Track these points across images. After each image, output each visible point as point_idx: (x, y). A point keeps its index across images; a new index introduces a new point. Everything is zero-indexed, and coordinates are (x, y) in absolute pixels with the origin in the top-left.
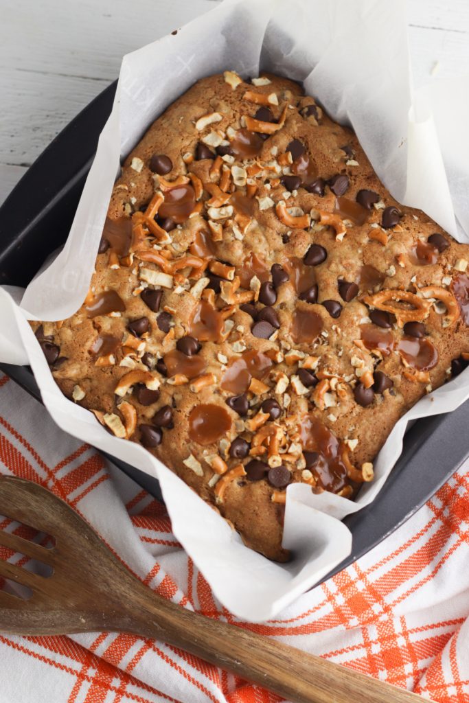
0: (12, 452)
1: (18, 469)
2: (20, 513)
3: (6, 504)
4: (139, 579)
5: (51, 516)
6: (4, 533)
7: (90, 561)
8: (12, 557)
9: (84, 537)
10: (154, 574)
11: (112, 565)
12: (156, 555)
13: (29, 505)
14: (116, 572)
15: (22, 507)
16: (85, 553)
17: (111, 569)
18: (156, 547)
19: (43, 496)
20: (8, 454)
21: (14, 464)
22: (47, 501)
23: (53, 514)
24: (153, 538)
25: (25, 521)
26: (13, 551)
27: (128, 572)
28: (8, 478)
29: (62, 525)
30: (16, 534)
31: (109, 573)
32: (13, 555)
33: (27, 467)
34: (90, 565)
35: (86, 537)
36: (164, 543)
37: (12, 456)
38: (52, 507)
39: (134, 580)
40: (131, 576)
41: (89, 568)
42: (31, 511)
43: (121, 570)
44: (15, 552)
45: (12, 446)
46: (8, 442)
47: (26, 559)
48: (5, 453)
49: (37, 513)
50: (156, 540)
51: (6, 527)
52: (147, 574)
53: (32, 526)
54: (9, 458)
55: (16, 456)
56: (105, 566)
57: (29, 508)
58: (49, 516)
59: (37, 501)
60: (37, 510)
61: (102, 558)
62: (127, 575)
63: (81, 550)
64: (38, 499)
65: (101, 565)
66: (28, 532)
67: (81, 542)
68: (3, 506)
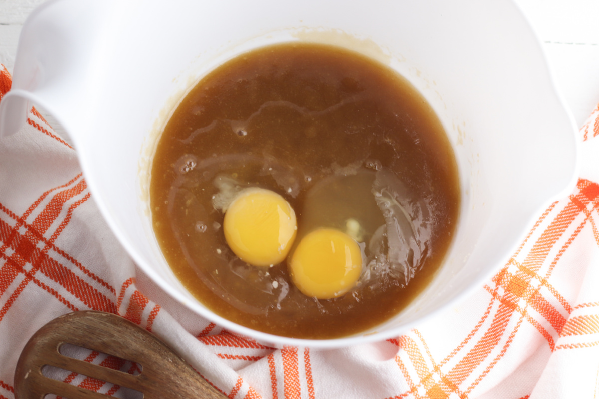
0: (89, 290)
1: (97, 306)
2: (105, 344)
3: (90, 338)
4: (225, 394)
5: (134, 344)
6: (92, 366)
7: (176, 383)
8: (101, 388)
9: (168, 360)
10: (238, 387)
11: (199, 384)
12: (237, 369)
13: (112, 336)
14: (202, 390)
15: (106, 339)
16: (171, 375)
17: (198, 388)
18: (237, 362)
19: (125, 326)
20: (86, 292)
21: (92, 301)
22: (129, 331)
23: (136, 342)
24: (234, 355)
25: (110, 352)
26: (101, 382)
27: (214, 389)
28: (88, 313)
29: (146, 351)
30: (102, 365)
31: (196, 392)
32: (101, 386)
33: (106, 301)
34: (177, 387)
35: (170, 360)
36: (245, 359)
37: (90, 294)
38: (134, 336)
39: (220, 396)
40: (218, 392)
41: (176, 389)
42: (114, 342)
43: (207, 388)
44: (104, 383)
45: (87, 285)
46: (83, 281)
47: (116, 388)
48: (83, 292)
49: (121, 343)
50: (237, 356)
51: (92, 361)
52: (231, 389)
53: (118, 355)
54: (87, 296)
55: (93, 293)
56: (192, 385)
57: (113, 339)
58: (133, 343)
59: (119, 331)
60: (120, 340)
61: (188, 378)
62: (214, 391)
63: (167, 373)
64: (120, 329)
65: (188, 385)
66: (115, 362)
67: (166, 365)
68: (88, 340)
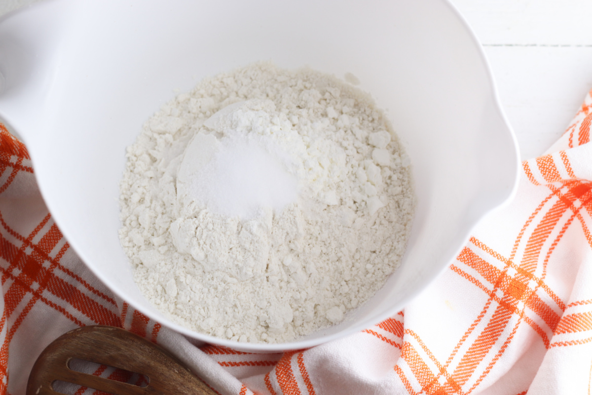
2: (112, 358)
3: (98, 352)
5: (141, 357)
6: (101, 379)
9: (174, 371)
12: (241, 378)
13: (119, 349)
15: (113, 353)
16: (178, 386)
18: (240, 369)
19: (131, 340)
20: (92, 308)
21: (98, 317)
22: (135, 344)
23: (142, 354)
25: (117, 365)
28: (95, 328)
29: (152, 363)
30: (111, 379)
33: (112, 316)
35: (176, 371)
36: (248, 364)
37: (96, 310)
38: (140, 349)
42: (121, 355)
45: (93, 301)
46: (88, 298)
48: (89, 309)
49: (128, 356)
50: (240, 363)
51: (100, 374)
53: (125, 368)
54: (93, 312)
55: (99, 309)
57: (120, 352)
58: (140, 356)
59: (126, 345)
60: (127, 353)
61: (194, 388)
63: (173, 383)
64: (126, 342)
66: (123, 375)
67: (172, 376)
68: (96, 354)
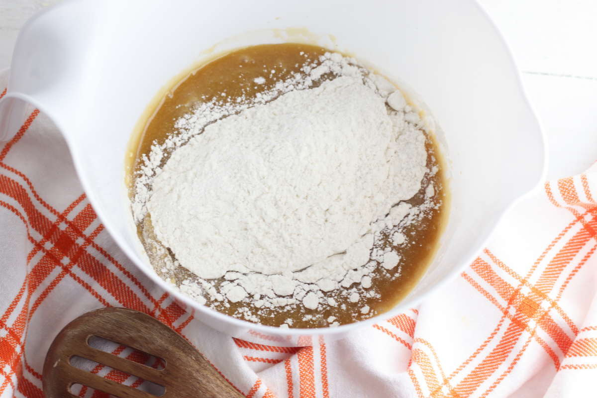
1: (127, 302)
2: (131, 339)
3: (118, 332)
4: (243, 394)
5: (160, 341)
6: (119, 358)
7: (198, 379)
8: (126, 380)
9: (191, 358)
10: (256, 388)
11: (219, 382)
12: (258, 371)
13: (139, 331)
14: (222, 388)
15: (133, 334)
16: (194, 372)
17: (218, 386)
18: (258, 364)
19: (151, 324)
20: (118, 288)
21: (123, 297)
22: (155, 328)
23: (161, 338)
24: (254, 357)
25: (136, 346)
26: (127, 375)
27: (233, 388)
28: (117, 309)
29: (170, 348)
30: (129, 359)
31: (216, 389)
32: (127, 378)
33: (136, 299)
34: (199, 383)
35: (193, 358)
36: (264, 361)
37: (122, 290)
38: (160, 333)
39: (239, 394)
40: (236, 391)
41: (198, 385)
42: (141, 337)
43: (227, 386)
44: (129, 376)
45: (120, 281)
46: (117, 277)
47: (140, 381)
48: (115, 288)
49: (147, 338)
50: (257, 359)
51: (119, 354)
52: (250, 389)
53: (143, 350)
54: (119, 292)
55: (125, 290)
56: (212, 383)
57: (140, 334)
59: (146, 328)
60: (147, 336)
61: (208, 376)
62: (233, 390)
63: (190, 369)
64: (147, 325)
65: (208, 382)
66: (141, 356)
67: (189, 362)
68: (116, 334)
